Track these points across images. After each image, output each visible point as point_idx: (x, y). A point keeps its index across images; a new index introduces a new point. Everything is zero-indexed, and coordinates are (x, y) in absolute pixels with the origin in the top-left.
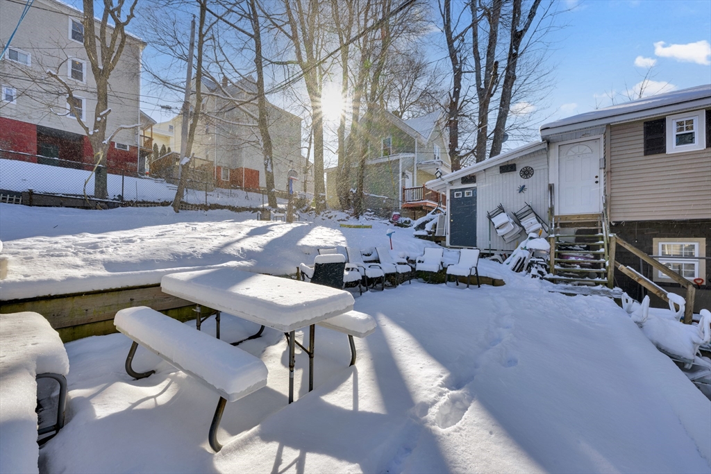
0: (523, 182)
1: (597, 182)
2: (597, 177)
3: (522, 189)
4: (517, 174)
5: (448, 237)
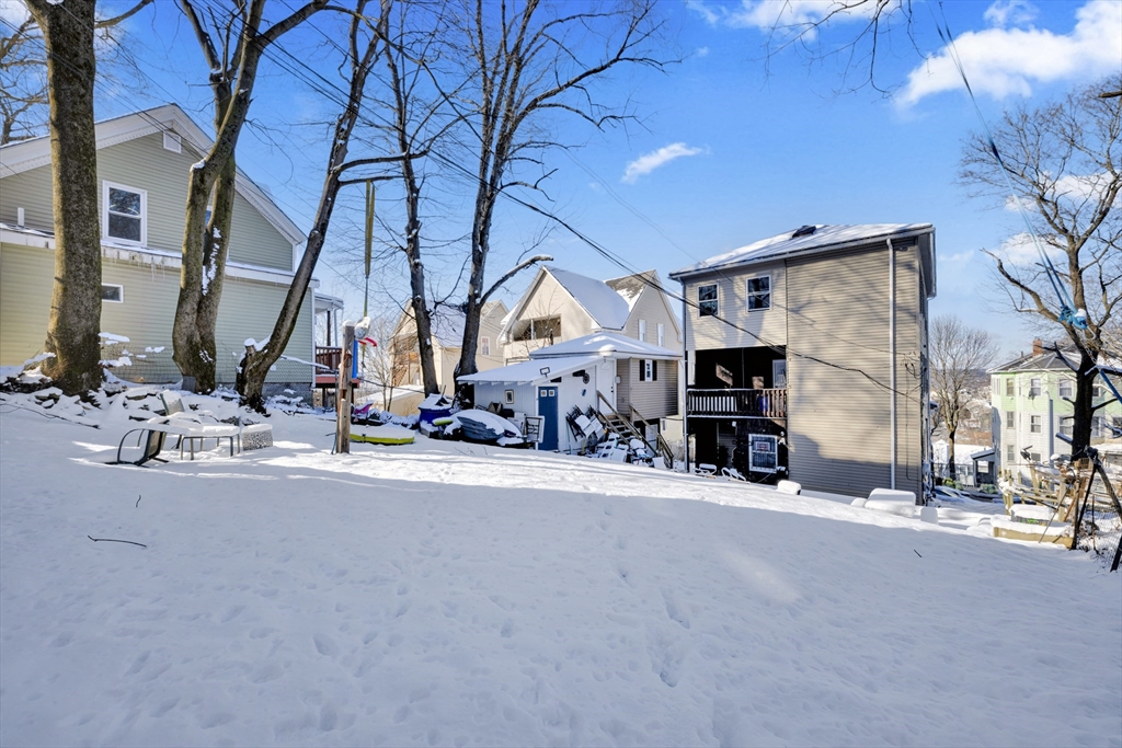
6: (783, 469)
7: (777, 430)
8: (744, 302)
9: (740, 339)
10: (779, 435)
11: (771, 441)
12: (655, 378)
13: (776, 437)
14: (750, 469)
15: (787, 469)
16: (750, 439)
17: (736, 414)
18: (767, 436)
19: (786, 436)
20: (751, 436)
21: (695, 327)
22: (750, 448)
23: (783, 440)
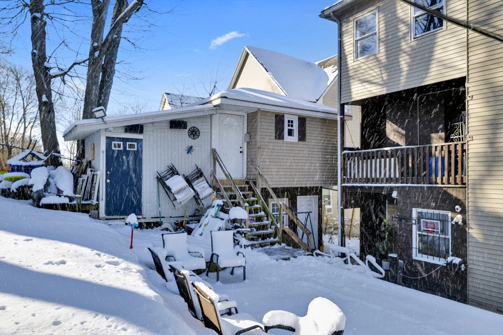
0: (190, 142)
1: (241, 152)
2: (241, 148)
3: (190, 150)
4: (185, 132)
5: (102, 205)
6: (457, 260)
7: (450, 202)
8: (408, 25)
9: (403, 79)
10: (453, 210)
11: (444, 221)
12: (302, 137)
13: (450, 214)
14: (414, 257)
15: (465, 262)
16: (414, 215)
17: (397, 181)
18: (436, 212)
19: (463, 212)
20: (415, 212)
21: (351, 73)
22: (414, 228)
23: (459, 218)
